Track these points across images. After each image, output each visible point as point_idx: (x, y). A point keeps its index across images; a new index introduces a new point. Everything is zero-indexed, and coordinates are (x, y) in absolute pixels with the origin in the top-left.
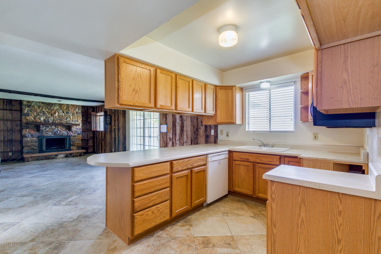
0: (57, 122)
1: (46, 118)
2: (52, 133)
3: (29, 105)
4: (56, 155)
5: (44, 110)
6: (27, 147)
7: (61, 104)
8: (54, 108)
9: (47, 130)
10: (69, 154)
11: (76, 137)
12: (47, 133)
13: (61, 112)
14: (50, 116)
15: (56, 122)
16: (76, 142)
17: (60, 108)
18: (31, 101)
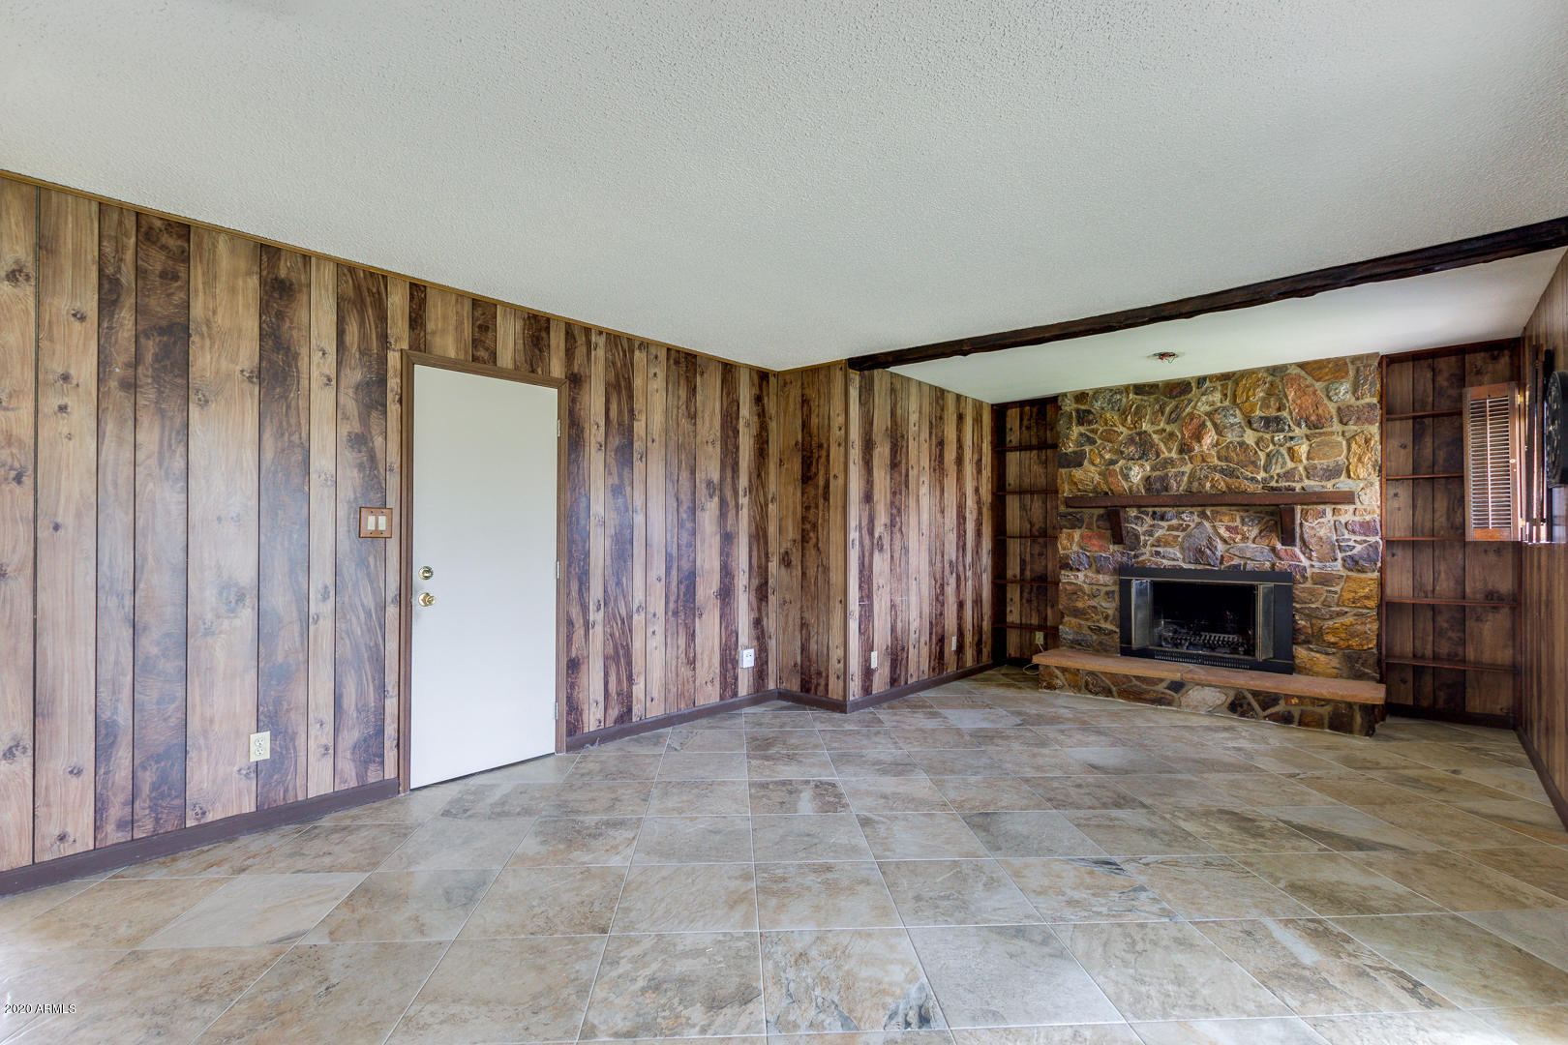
0: (1213, 486)
1: (1153, 469)
2: (1182, 550)
3: (1085, 411)
4: (1177, 686)
5: (1145, 426)
6: (1075, 616)
7: (1234, 373)
8: (1194, 407)
9: (1159, 533)
10: (1255, 694)
11: (1337, 589)
12: (1158, 553)
13: (1232, 425)
14: (1174, 455)
15: (1204, 487)
16: (1331, 618)
17: (1227, 403)
18: (1091, 393)
